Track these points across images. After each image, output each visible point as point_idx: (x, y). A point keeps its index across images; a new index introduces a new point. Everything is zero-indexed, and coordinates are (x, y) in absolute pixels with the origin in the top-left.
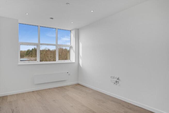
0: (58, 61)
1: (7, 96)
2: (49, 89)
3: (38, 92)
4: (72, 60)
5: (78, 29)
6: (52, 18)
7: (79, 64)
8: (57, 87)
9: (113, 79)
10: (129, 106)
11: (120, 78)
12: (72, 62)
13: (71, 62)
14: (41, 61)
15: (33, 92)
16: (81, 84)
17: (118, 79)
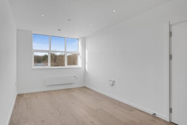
0: (66, 66)
1: (23, 94)
2: (58, 90)
3: (49, 92)
4: (79, 66)
5: (85, 38)
6: (60, 30)
7: (85, 69)
8: (65, 89)
9: (110, 82)
10: (119, 104)
11: (115, 81)
12: (80, 67)
13: (78, 67)
14: (51, 66)
15: (44, 92)
16: (87, 87)
17: (114, 82)
